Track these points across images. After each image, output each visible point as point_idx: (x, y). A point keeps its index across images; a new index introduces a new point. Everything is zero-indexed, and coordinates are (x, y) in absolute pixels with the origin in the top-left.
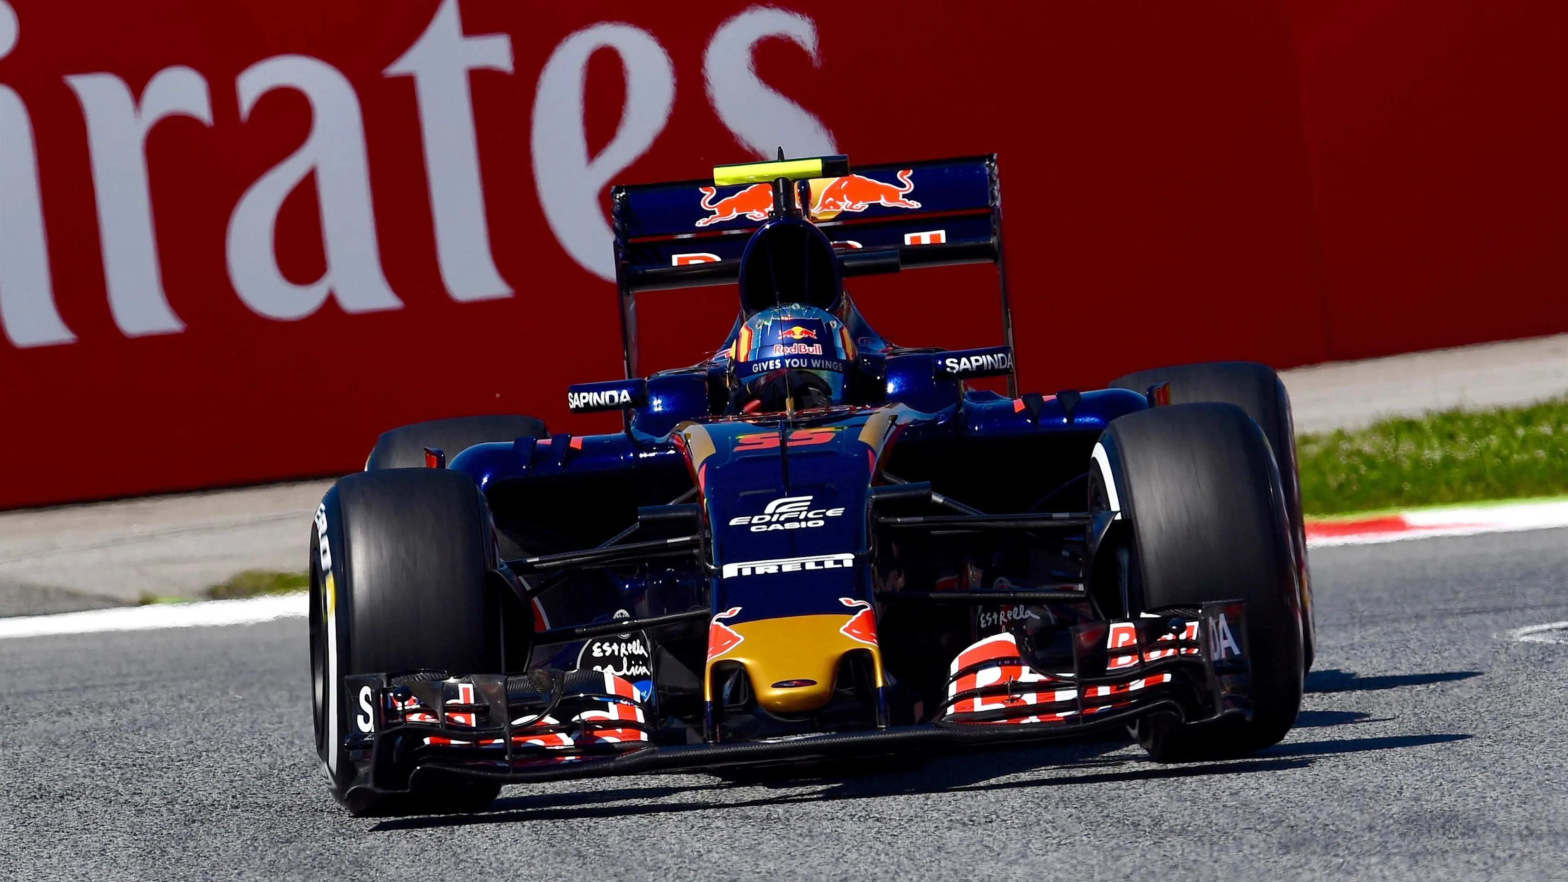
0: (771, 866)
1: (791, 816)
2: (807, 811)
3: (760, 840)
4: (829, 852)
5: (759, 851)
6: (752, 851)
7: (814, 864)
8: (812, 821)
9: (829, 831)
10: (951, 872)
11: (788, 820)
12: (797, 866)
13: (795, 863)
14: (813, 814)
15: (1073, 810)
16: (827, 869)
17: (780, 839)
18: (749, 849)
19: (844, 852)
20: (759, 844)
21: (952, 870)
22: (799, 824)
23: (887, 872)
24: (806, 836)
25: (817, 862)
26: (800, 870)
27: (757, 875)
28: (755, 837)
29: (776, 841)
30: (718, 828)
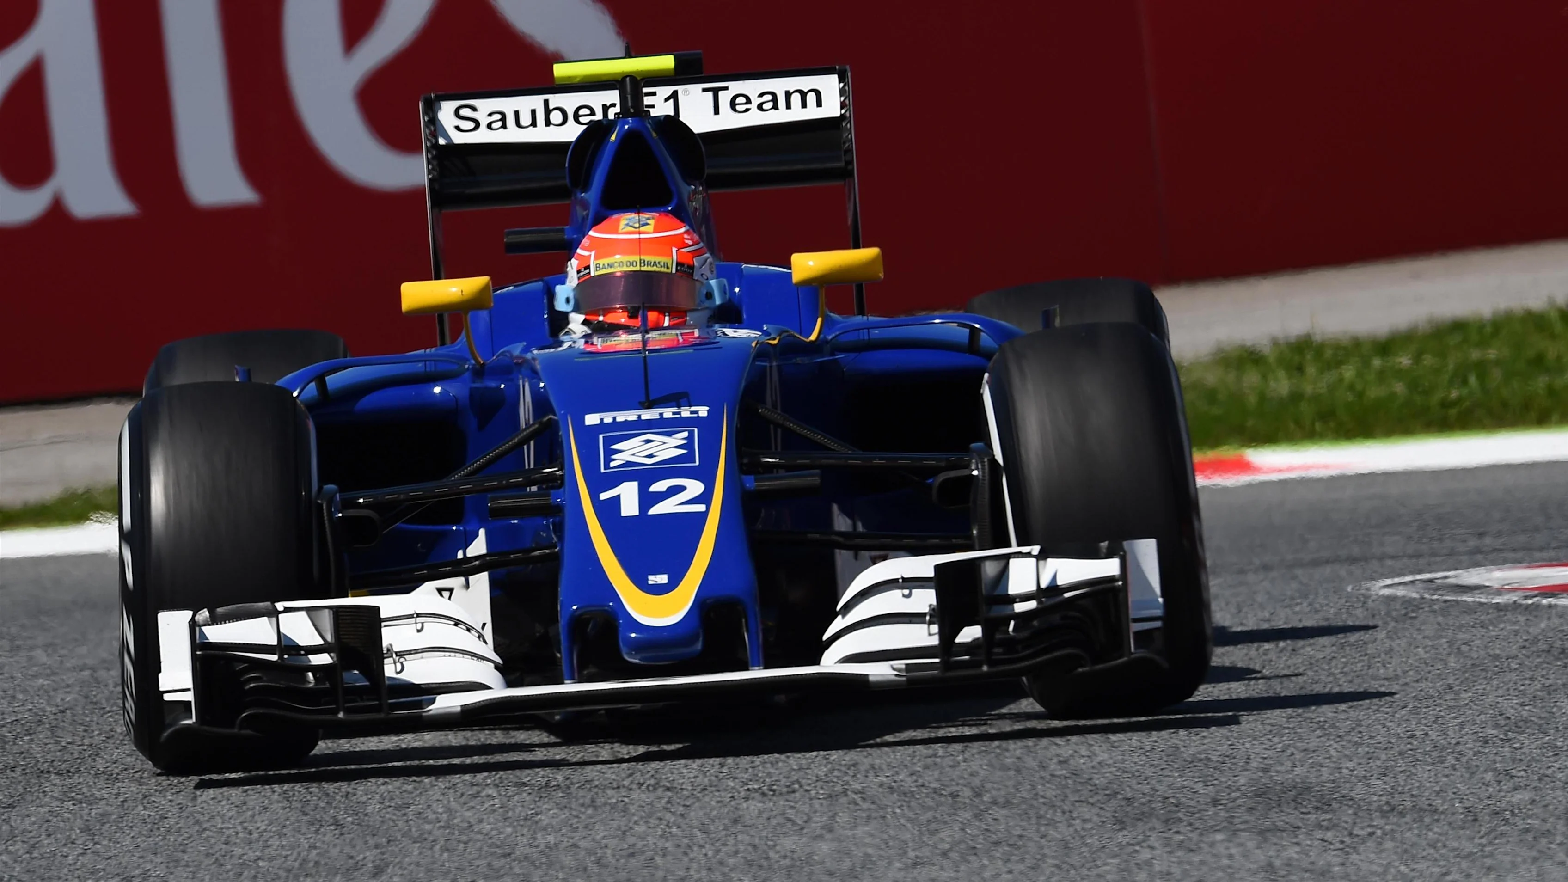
0: (551, 839)
1: (572, 784)
2: (589, 778)
3: (538, 810)
4: (615, 824)
5: (537, 822)
6: (529, 823)
7: (598, 837)
8: (596, 790)
9: (614, 801)
10: (750, 848)
11: (569, 788)
12: (580, 840)
13: (577, 836)
14: (597, 783)
15: (885, 779)
16: (612, 843)
17: (561, 810)
18: (526, 819)
19: (631, 825)
20: (537, 814)
21: (750, 844)
22: (581, 793)
23: (679, 846)
24: (589, 806)
25: (602, 835)
26: (583, 844)
27: (534, 850)
28: (532, 806)
29: (555, 811)
30: (488, 796)
